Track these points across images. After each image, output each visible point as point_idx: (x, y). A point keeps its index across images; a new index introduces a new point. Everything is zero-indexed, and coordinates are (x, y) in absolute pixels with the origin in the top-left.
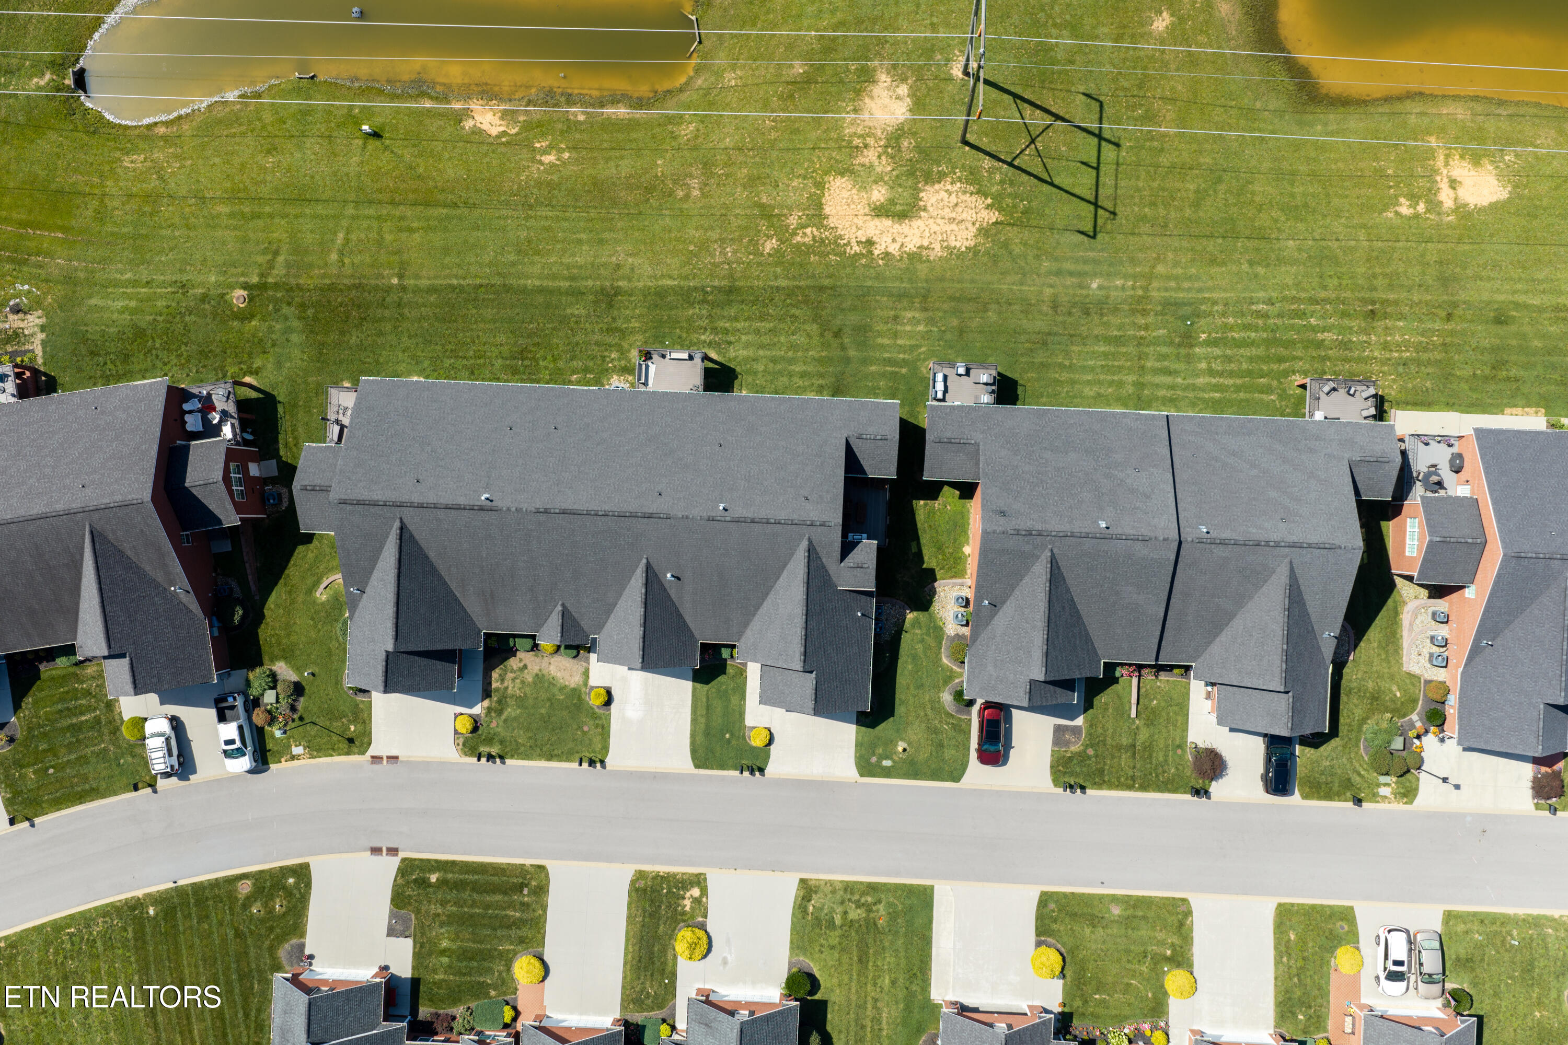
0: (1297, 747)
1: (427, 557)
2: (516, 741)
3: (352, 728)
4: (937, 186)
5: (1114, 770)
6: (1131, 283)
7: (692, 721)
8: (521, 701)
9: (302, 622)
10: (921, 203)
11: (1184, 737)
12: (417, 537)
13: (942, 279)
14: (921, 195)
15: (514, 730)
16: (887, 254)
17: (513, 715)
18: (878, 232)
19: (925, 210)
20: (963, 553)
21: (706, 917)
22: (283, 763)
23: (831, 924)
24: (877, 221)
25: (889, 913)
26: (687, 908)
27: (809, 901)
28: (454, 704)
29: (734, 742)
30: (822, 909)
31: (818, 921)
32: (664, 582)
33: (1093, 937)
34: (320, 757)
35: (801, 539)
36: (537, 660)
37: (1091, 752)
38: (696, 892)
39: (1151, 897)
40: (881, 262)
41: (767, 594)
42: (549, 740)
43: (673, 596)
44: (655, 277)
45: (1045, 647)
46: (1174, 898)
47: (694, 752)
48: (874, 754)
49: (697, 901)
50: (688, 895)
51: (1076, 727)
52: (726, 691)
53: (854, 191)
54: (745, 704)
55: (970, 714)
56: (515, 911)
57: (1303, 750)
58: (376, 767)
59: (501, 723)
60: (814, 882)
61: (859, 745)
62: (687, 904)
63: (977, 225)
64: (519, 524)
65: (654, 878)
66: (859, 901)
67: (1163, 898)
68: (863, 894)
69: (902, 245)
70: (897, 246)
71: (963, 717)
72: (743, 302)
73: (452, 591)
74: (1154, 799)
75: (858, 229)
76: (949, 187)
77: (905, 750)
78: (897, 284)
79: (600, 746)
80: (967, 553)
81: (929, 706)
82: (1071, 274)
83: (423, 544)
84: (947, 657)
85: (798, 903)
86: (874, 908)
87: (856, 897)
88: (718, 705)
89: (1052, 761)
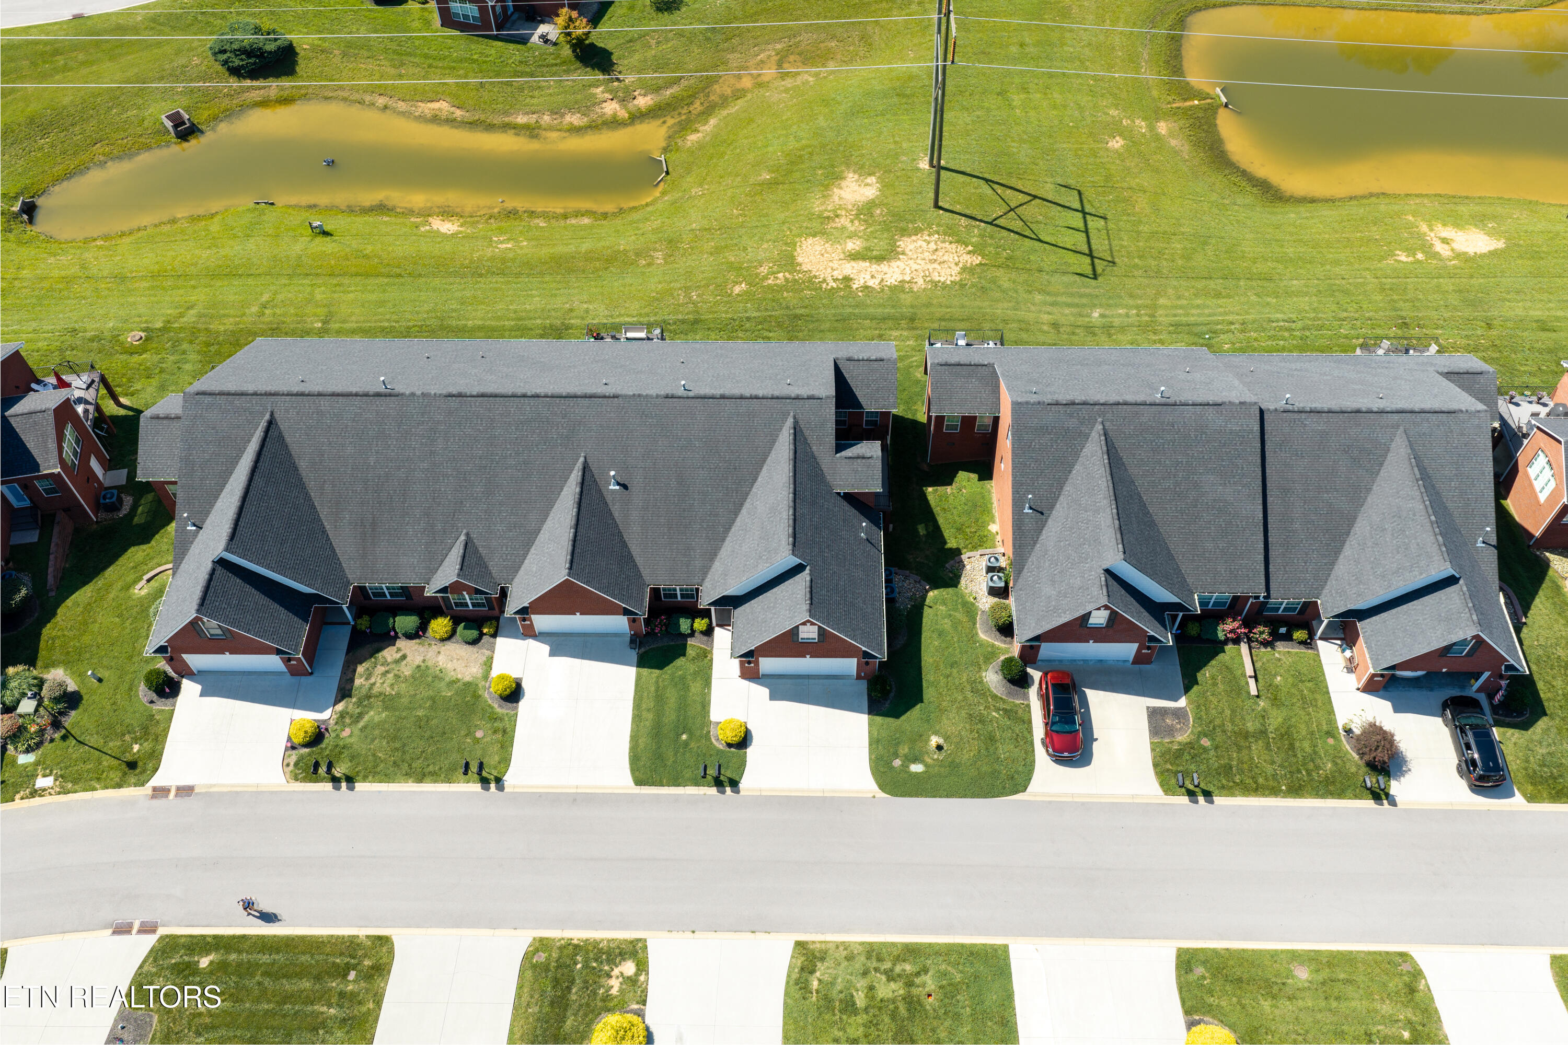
0: (1494, 729)
1: (296, 469)
2: (374, 755)
3: (136, 748)
4: (914, 238)
5: (1245, 766)
6: (1134, 312)
7: (633, 718)
8: (389, 702)
9: (105, 619)
10: (899, 249)
11: (1332, 721)
12: (288, 440)
13: (929, 305)
14: (898, 244)
15: (373, 740)
16: (866, 288)
17: (377, 719)
18: (854, 271)
19: (903, 253)
20: (989, 531)
21: (644, 1002)
22: (17, 801)
23: (849, 1006)
24: (853, 263)
25: (941, 987)
26: (614, 992)
27: (812, 972)
28: (294, 706)
29: (692, 745)
30: (833, 984)
31: (827, 1002)
32: (605, 494)
33: (1277, 1012)
34: (75, 792)
35: (784, 420)
36: (422, 649)
37: (1206, 742)
38: (629, 968)
39: (1351, 952)
40: (860, 294)
41: (742, 505)
42: (423, 752)
43: (616, 514)
44: (611, 316)
45: (1117, 522)
46: (1387, 953)
47: (634, 759)
48: (896, 755)
49: (632, 981)
50: (616, 972)
51: (1180, 709)
52: (683, 678)
53: (827, 245)
54: (709, 693)
55: (1026, 697)
56: (330, 1006)
57: (1504, 734)
58: (159, 803)
59: (356, 732)
60: (818, 946)
61: (874, 742)
62: (615, 985)
63: (961, 265)
64: (423, 414)
65: (561, 948)
66: (892, 970)
67: (1369, 953)
68: (898, 959)
69: (882, 280)
70: (877, 281)
71: (1018, 702)
72: (709, 329)
73: (320, 520)
74: (1314, 808)
75: (833, 270)
76: (927, 238)
77: (939, 748)
78: (880, 310)
79: (497, 758)
80: (994, 531)
81: (968, 688)
82: (1069, 305)
83: (294, 449)
84: (985, 632)
85: (795, 976)
86: (917, 981)
87: (887, 965)
88: (672, 696)
89: (1154, 758)
